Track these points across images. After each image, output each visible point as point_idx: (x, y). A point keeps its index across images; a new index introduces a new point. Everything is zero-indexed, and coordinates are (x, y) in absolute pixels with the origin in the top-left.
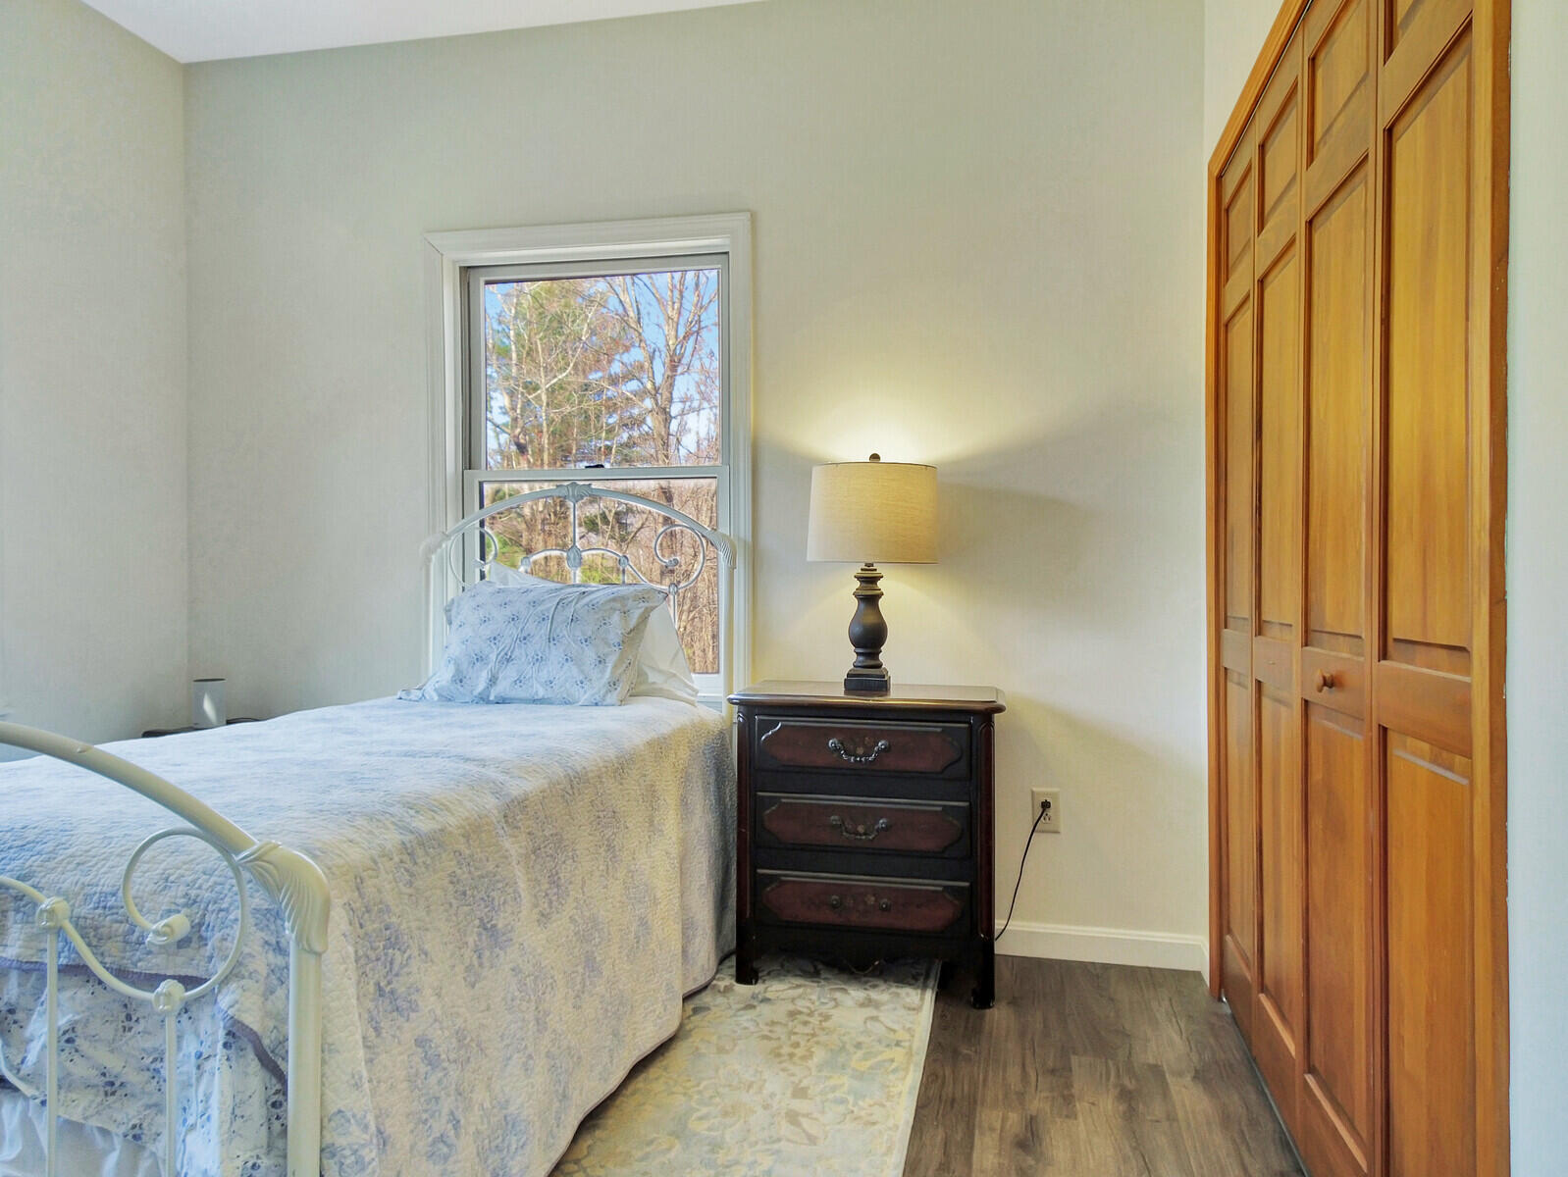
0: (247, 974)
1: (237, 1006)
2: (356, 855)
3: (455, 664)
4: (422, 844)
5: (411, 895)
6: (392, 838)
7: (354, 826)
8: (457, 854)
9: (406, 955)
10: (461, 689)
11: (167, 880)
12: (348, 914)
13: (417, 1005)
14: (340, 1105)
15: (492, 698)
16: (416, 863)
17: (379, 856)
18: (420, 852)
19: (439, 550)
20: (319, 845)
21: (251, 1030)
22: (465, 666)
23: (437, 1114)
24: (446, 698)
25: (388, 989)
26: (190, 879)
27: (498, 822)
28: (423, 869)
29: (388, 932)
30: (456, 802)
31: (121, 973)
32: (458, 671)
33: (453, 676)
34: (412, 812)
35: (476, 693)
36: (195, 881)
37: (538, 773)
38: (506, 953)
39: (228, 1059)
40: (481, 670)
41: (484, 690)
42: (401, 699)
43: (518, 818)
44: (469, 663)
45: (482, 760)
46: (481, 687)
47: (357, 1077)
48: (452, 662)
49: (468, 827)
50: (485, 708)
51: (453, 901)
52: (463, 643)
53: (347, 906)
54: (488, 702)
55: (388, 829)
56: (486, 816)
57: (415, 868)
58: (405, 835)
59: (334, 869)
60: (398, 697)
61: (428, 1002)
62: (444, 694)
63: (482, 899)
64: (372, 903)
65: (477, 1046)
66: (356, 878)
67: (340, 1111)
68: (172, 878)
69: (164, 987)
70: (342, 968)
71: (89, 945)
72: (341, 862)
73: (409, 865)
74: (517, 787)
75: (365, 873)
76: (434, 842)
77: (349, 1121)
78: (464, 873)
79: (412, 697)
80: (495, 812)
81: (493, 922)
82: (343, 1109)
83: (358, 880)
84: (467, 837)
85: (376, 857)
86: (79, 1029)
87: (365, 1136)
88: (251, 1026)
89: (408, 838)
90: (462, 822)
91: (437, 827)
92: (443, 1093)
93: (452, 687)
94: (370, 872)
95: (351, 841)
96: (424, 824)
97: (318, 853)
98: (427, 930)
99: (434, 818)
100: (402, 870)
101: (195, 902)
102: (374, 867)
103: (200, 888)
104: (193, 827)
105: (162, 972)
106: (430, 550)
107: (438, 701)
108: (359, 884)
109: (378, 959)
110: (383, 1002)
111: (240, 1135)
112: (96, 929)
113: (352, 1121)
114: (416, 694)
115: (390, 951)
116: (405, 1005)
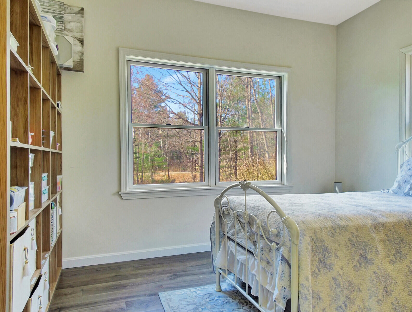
0: (285, 245)
1: (283, 252)
2: (316, 225)
3: (398, 183)
4: (339, 228)
5: (333, 240)
6: (329, 224)
7: (319, 219)
8: (352, 233)
9: (330, 255)
10: (400, 191)
11: (275, 221)
12: (310, 239)
13: (333, 269)
14: (303, 283)
15: (410, 194)
16: (335, 232)
17: (323, 228)
18: (338, 230)
19: (402, 147)
20: (306, 221)
21: (285, 258)
22: (401, 184)
23: (339, 300)
24: (395, 193)
25: (323, 261)
26: (279, 222)
27: (371, 228)
28: (338, 234)
29: (324, 247)
30: (355, 220)
31: (268, 239)
32: (399, 185)
33: (397, 187)
34: (339, 219)
35: (405, 192)
36: (279, 223)
37: (394, 217)
38: (371, 266)
39: (281, 263)
40: (407, 185)
41: (408, 191)
42: (382, 192)
43: (380, 229)
44: (403, 183)
45: (375, 210)
46: (406, 191)
47: (307, 278)
48: (397, 182)
49: (357, 227)
50: (408, 197)
51: (349, 246)
52: (402, 176)
53: (311, 237)
54: (409, 196)
55: (329, 222)
56: (366, 225)
57: (335, 234)
58: (333, 224)
59: (308, 227)
60: (381, 191)
61: (337, 268)
62: (395, 192)
63: (362, 248)
64: (318, 238)
65: (358, 288)
66: (314, 231)
67: (302, 284)
68: (276, 222)
69: (273, 243)
70: (306, 251)
71: (264, 232)
72: (311, 226)
73: (333, 232)
74: (382, 220)
75: (317, 231)
76: (344, 229)
77: (304, 287)
78: (354, 239)
79: (385, 192)
80: (370, 225)
81: (366, 256)
82: (303, 284)
83: (315, 232)
84: (357, 230)
85: (322, 227)
86: (263, 248)
87: (308, 292)
88: (285, 257)
89: (334, 225)
90: (355, 225)
91: (346, 224)
92: (341, 295)
93: (397, 190)
94: (319, 231)
95: (316, 222)
96: (342, 223)
97: (305, 223)
98: (339, 251)
99: (345, 222)
100: (331, 233)
101: (279, 227)
102: (321, 230)
103: (280, 225)
104: (276, 211)
105: (274, 241)
106: (400, 147)
107: (393, 194)
108: (315, 233)
109: (320, 253)
110: (321, 264)
111: (284, 281)
112: (265, 229)
113: (305, 287)
114: (386, 191)
115: (324, 252)
116: (328, 267)
